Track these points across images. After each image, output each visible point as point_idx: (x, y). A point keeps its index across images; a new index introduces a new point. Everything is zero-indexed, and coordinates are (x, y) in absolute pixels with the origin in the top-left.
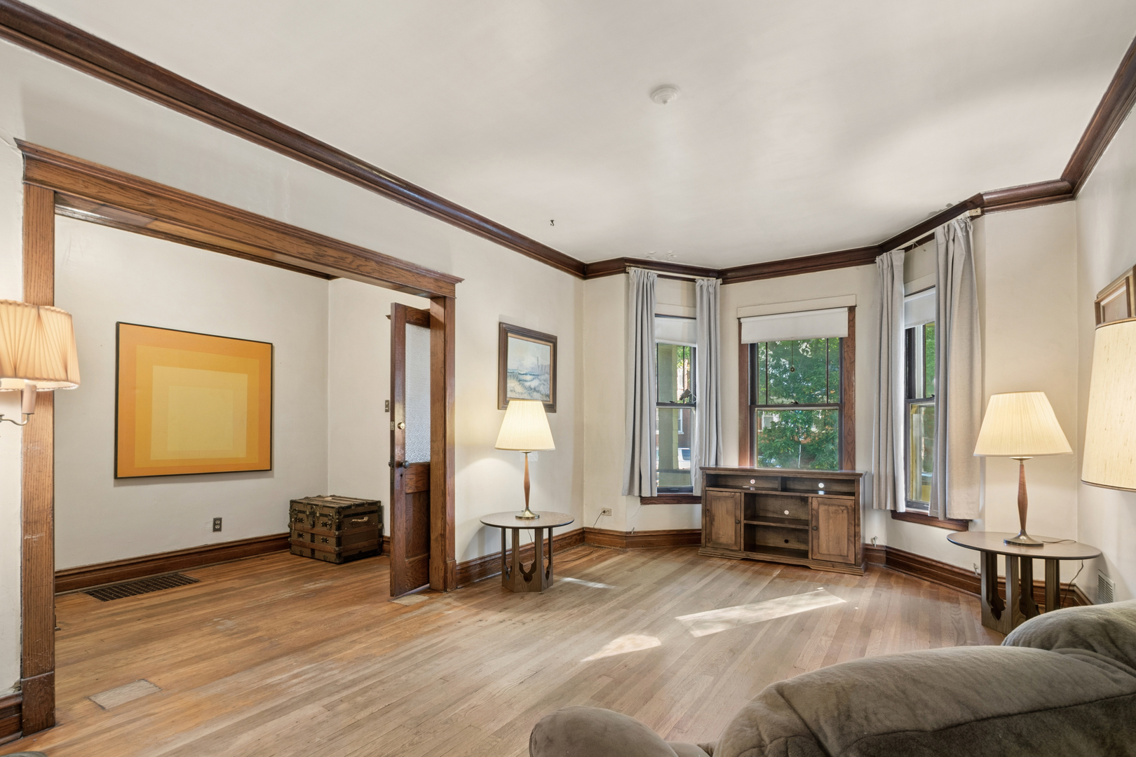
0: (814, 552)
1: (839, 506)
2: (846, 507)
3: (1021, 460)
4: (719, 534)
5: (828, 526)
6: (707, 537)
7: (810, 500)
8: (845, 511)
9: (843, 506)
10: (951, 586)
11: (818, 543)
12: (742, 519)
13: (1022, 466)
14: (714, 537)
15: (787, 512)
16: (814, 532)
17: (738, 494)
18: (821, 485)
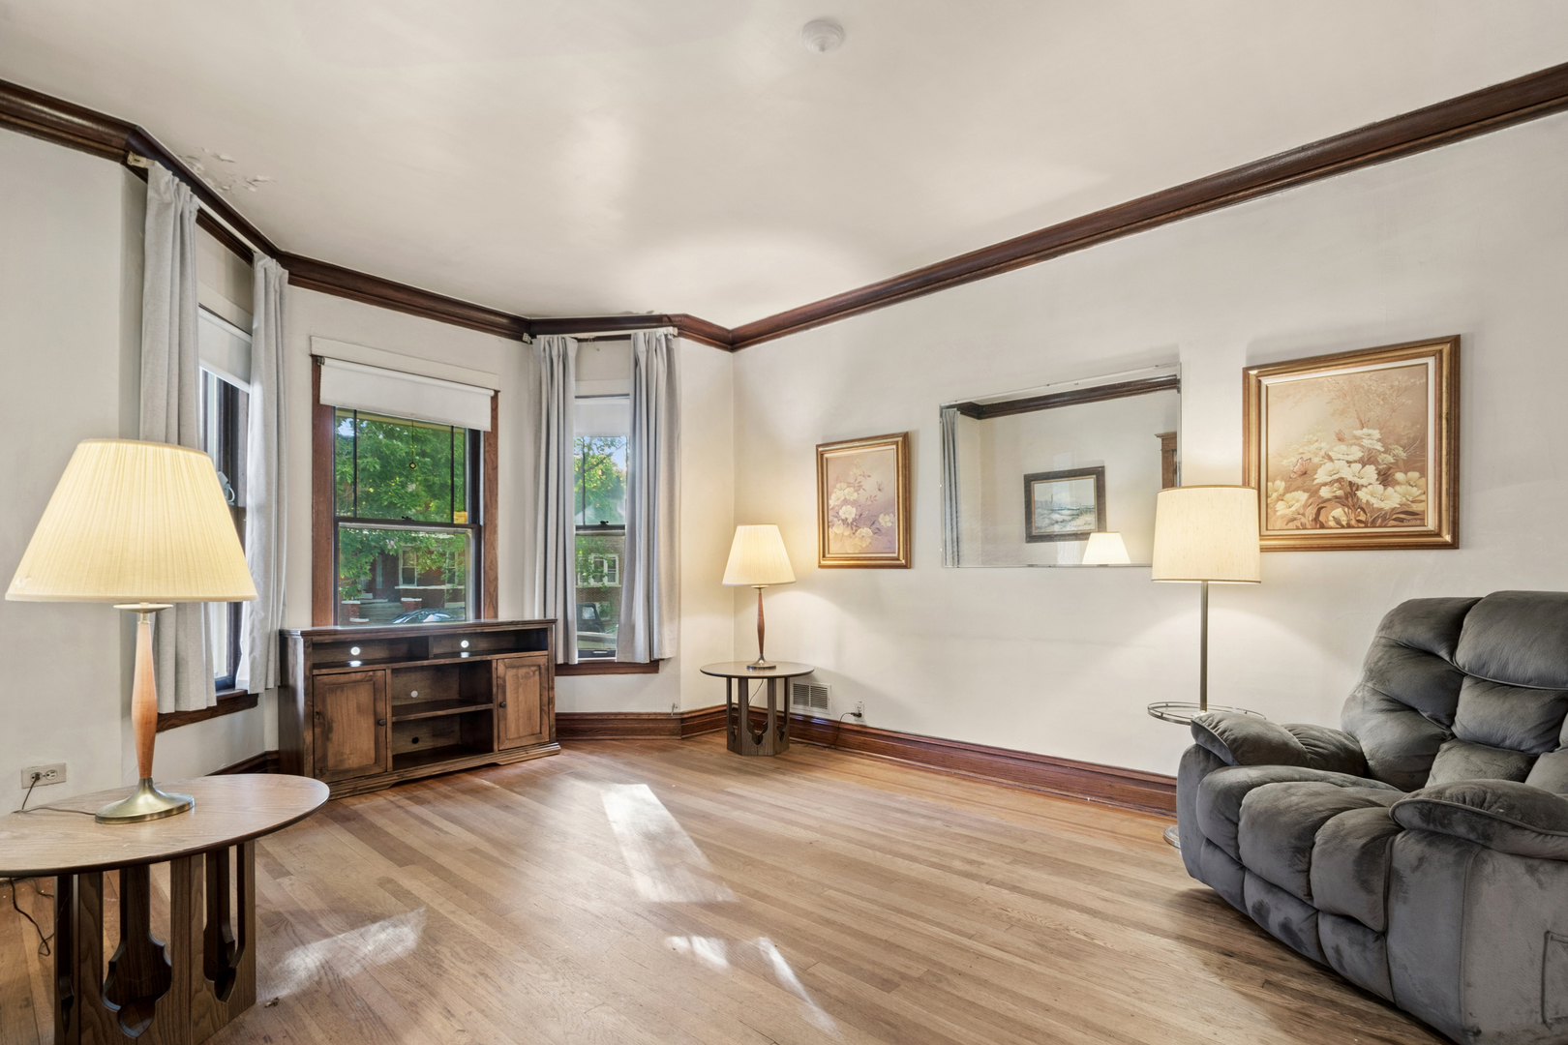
0: (501, 740)
1: (530, 666)
2: (539, 666)
3: (760, 588)
4: (342, 754)
5: (518, 697)
6: (318, 765)
7: (494, 665)
8: (537, 673)
9: (534, 666)
10: (639, 737)
11: (505, 725)
12: (389, 715)
13: (760, 594)
14: (331, 762)
15: (414, 694)
16: (501, 710)
17: (379, 673)
18: (465, 644)
